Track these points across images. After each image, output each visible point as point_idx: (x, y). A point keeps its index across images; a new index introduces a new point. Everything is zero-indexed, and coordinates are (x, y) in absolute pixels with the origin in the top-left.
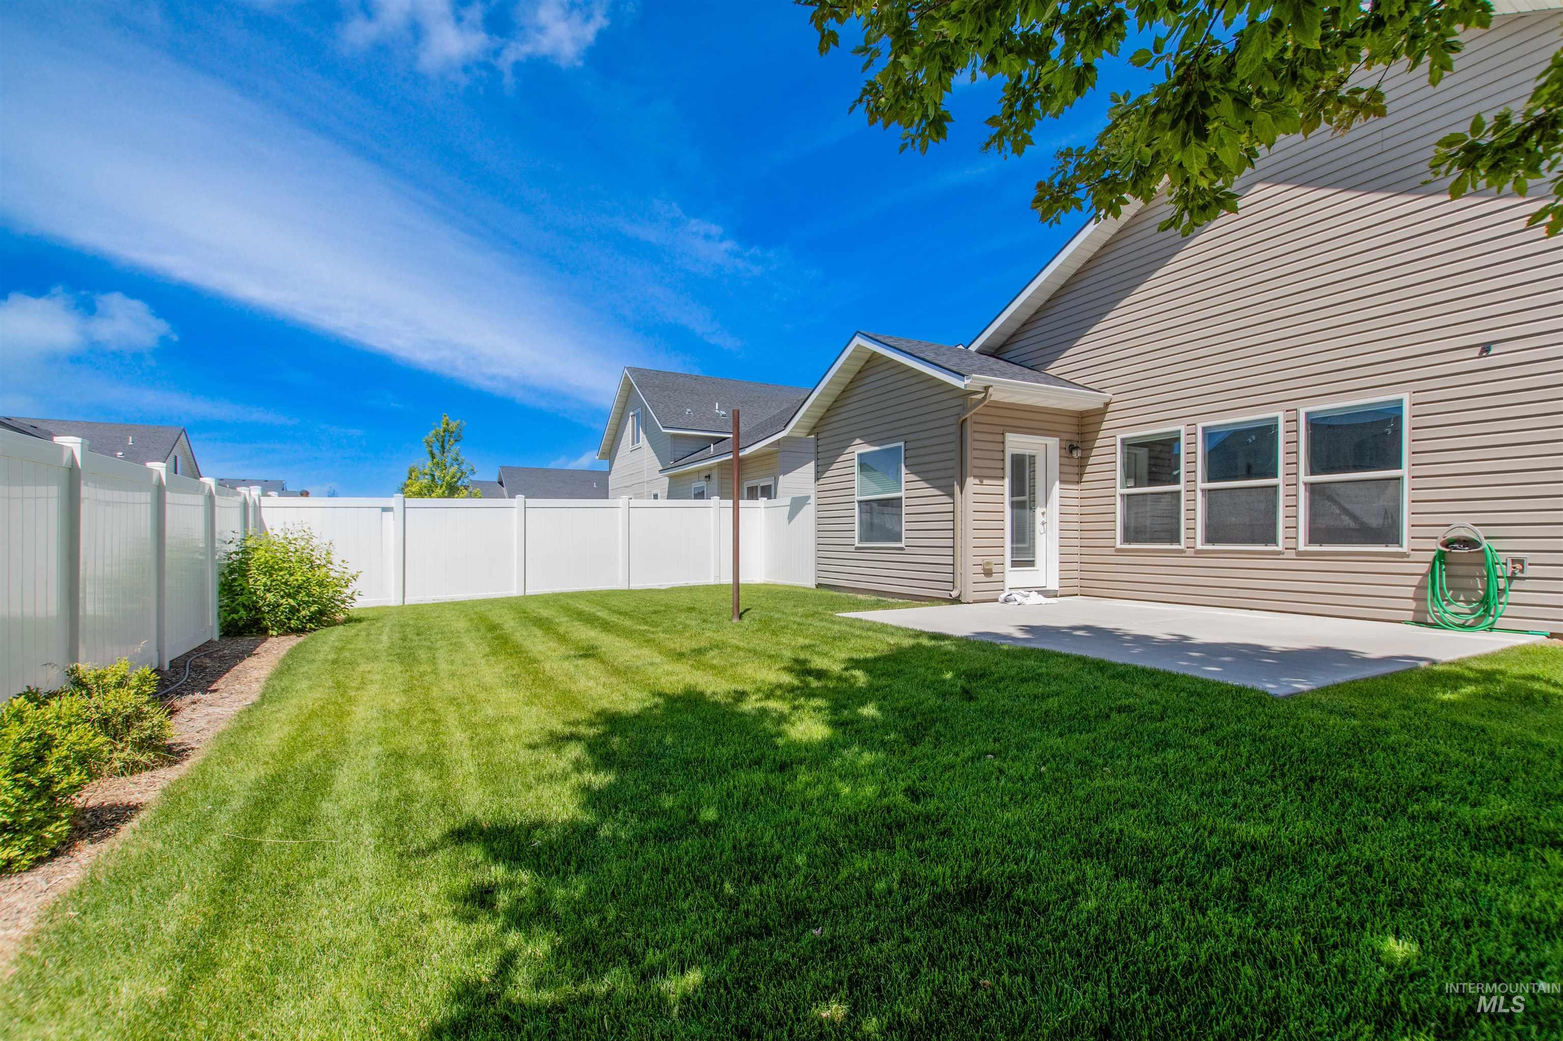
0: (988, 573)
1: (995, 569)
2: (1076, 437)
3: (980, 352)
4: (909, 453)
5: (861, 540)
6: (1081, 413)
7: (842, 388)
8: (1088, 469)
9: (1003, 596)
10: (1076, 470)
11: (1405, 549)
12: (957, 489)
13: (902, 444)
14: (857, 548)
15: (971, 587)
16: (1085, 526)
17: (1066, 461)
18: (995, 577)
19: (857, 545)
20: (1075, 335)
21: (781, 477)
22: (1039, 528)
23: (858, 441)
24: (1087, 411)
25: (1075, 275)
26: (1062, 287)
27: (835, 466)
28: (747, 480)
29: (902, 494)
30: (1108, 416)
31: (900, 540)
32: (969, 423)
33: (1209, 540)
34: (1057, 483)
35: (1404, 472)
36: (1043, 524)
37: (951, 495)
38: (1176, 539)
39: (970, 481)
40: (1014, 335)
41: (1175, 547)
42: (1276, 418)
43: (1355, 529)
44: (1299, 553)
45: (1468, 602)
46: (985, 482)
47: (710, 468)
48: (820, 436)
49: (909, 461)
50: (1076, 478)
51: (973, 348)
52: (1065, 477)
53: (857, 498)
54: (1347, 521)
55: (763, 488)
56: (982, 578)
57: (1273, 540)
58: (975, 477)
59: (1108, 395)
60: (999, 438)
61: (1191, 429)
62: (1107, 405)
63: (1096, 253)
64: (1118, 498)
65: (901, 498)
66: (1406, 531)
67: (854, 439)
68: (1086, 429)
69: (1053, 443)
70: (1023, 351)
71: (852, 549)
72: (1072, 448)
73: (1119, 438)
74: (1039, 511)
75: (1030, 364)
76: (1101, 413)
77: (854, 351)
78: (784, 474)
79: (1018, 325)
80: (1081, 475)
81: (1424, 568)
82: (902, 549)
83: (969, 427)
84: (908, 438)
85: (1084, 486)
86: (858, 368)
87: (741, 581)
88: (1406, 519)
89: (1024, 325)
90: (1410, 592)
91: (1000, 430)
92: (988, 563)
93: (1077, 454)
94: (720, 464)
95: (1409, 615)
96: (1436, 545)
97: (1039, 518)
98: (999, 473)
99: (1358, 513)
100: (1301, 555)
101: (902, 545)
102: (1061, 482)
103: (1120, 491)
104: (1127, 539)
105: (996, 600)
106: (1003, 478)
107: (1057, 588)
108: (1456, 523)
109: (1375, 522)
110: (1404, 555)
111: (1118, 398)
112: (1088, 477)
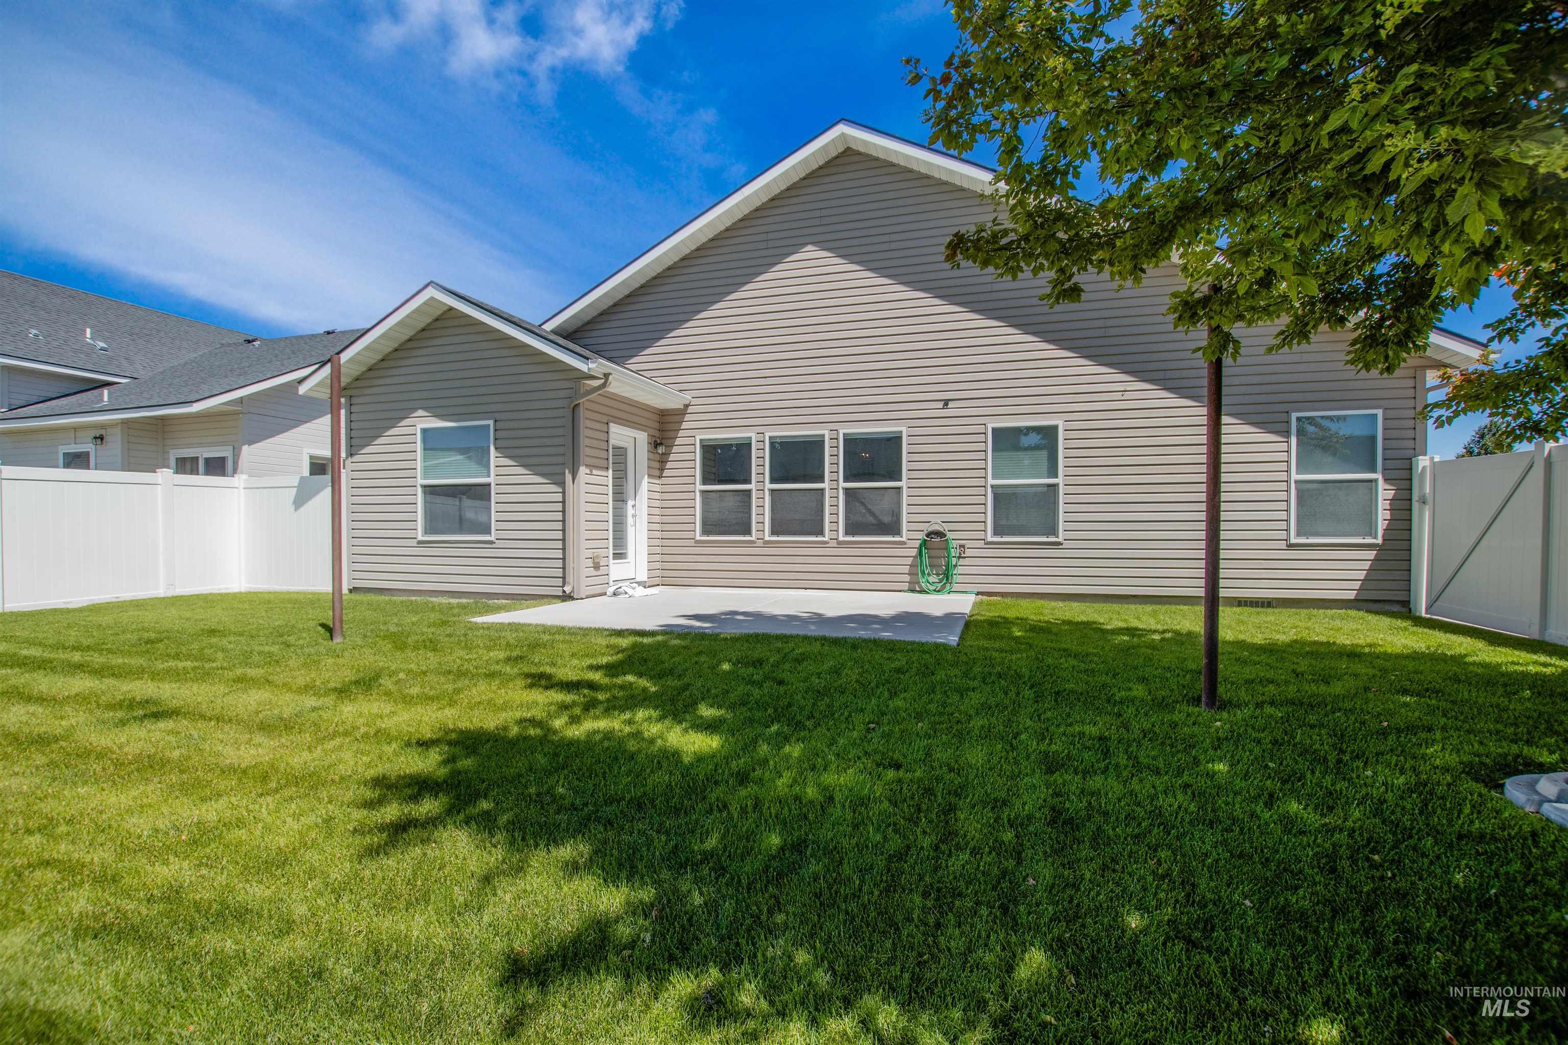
1: (602, 562)
2: (657, 434)
4: (500, 434)
5: (426, 532)
6: (662, 411)
7: (396, 345)
8: (669, 465)
9: (611, 590)
10: (659, 465)
11: (904, 539)
12: (568, 477)
13: (491, 422)
14: (420, 542)
15: (585, 581)
16: (666, 519)
17: (652, 456)
18: (603, 570)
19: (420, 538)
20: (656, 335)
21: (245, 448)
22: (630, 520)
23: (420, 413)
24: (667, 410)
25: (655, 278)
26: (642, 287)
27: (381, 440)
28: (176, 447)
29: (491, 480)
30: (687, 417)
31: (488, 531)
32: (581, 408)
33: (774, 532)
34: (646, 477)
35: (903, 484)
36: (634, 516)
37: (562, 484)
38: (748, 532)
39: (583, 470)
40: (589, 323)
41: (747, 538)
42: (823, 436)
43: (873, 525)
44: (840, 543)
45: (938, 575)
46: (595, 472)
47: (103, 426)
48: (354, 401)
49: (501, 443)
50: (659, 473)
52: (651, 472)
53: (421, 481)
54: (871, 519)
55: (208, 461)
56: (592, 572)
57: (821, 533)
58: (587, 466)
59: (687, 397)
60: (605, 428)
61: (760, 437)
62: (687, 406)
64: (698, 494)
65: (489, 485)
66: (905, 526)
67: (416, 409)
68: (669, 427)
69: (643, 437)
70: (601, 340)
71: (413, 543)
72: (656, 445)
73: (698, 438)
74: (630, 503)
75: (608, 354)
76: (682, 412)
77: (425, 303)
78: (251, 443)
79: (595, 314)
80: (662, 470)
81: (914, 552)
82: (492, 542)
83: (582, 413)
84: (498, 416)
85: (664, 481)
86: (422, 325)
88: (905, 518)
89: (601, 314)
90: (906, 569)
91: (605, 419)
92: (597, 557)
93: (661, 450)
94: (125, 422)
95: (906, 586)
96: (922, 536)
97: (630, 511)
98: (603, 464)
99: (878, 513)
100: (841, 543)
101: (492, 538)
102: (648, 476)
103: (700, 487)
104: (705, 532)
105: (605, 594)
106: (606, 469)
107: (645, 579)
108: (933, 520)
109: (887, 519)
110: (904, 543)
111: (694, 402)
112: (666, 473)
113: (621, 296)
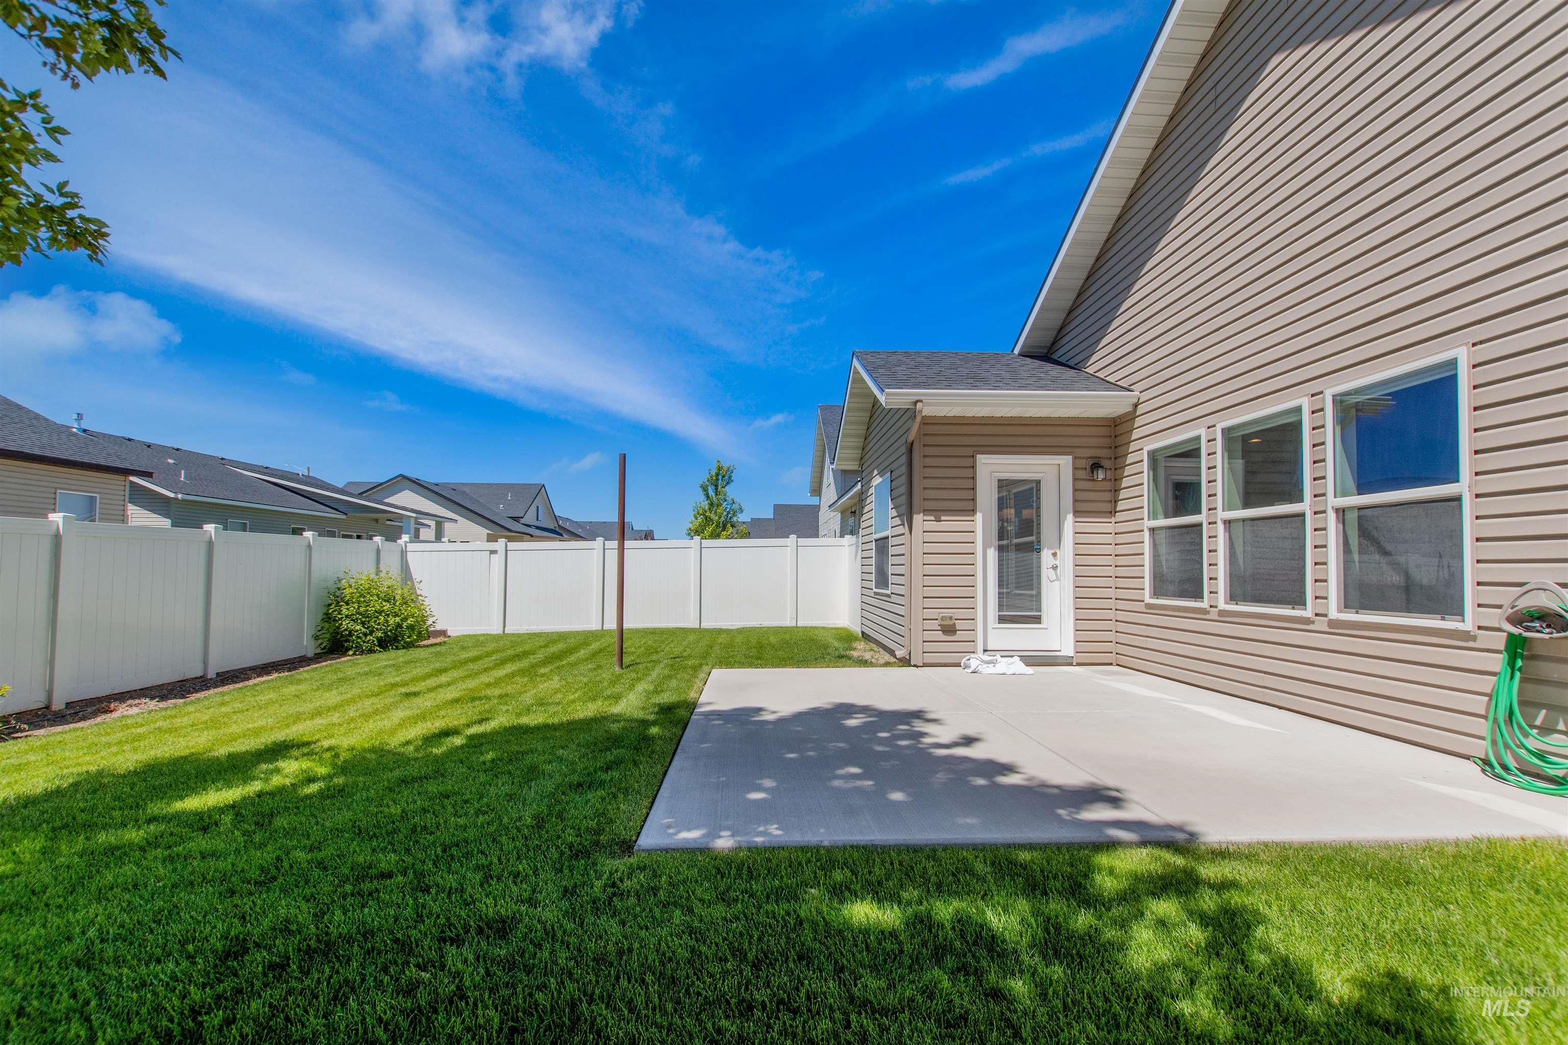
0: (949, 630)
1: (959, 625)
2: (1103, 453)
3: (1022, 354)
4: (893, 485)
5: (875, 584)
6: (1114, 419)
8: (1123, 494)
10: (1108, 496)
12: (907, 526)
13: (889, 474)
14: (874, 593)
15: (923, 647)
16: (1119, 572)
17: (1087, 485)
18: (959, 635)
19: (874, 589)
20: (1105, 321)
22: (1046, 573)
23: (875, 472)
24: (1119, 418)
27: (867, 501)
29: (889, 532)
30: (1138, 422)
31: (888, 586)
33: (1233, 596)
34: (1070, 517)
35: (1463, 487)
36: (1055, 568)
38: (1200, 593)
39: (919, 517)
40: (1061, 328)
41: (1199, 604)
43: (1399, 589)
44: (1331, 625)
46: (943, 518)
49: (894, 494)
50: (1108, 507)
51: (1016, 351)
52: (1082, 507)
53: (874, 537)
56: (940, 636)
57: (1301, 601)
58: (926, 511)
59: (1136, 393)
60: (968, 462)
62: (1136, 406)
63: (1124, 207)
64: (1147, 534)
66: (1469, 594)
68: (1118, 441)
69: (1065, 462)
72: (1091, 469)
73: (1145, 452)
74: (1047, 552)
75: (1074, 362)
76: (1129, 418)
79: (1063, 315)
80: (1111, 502)
82: (889, 596)
84: (893, 467)
85: (1119, 517)
87: (625, 626)
88: (1469, 572)
89: (1069, 313)
91: (968, 452)
92: (947, 619)
93: (1103, 475)
97: (1044, 561)
98: (968, 505)
100: (1334, 627)
101: (889, 592)
102: (1076, 513)
103: (1148, 523)
104: (1156, 591)
106: (973, 511)
107: (1071, 653)
109: (1425, 577)
110: (1466, 636)
111: (1145, 396)
112: (1121, 506)
113: (1080, 283)
